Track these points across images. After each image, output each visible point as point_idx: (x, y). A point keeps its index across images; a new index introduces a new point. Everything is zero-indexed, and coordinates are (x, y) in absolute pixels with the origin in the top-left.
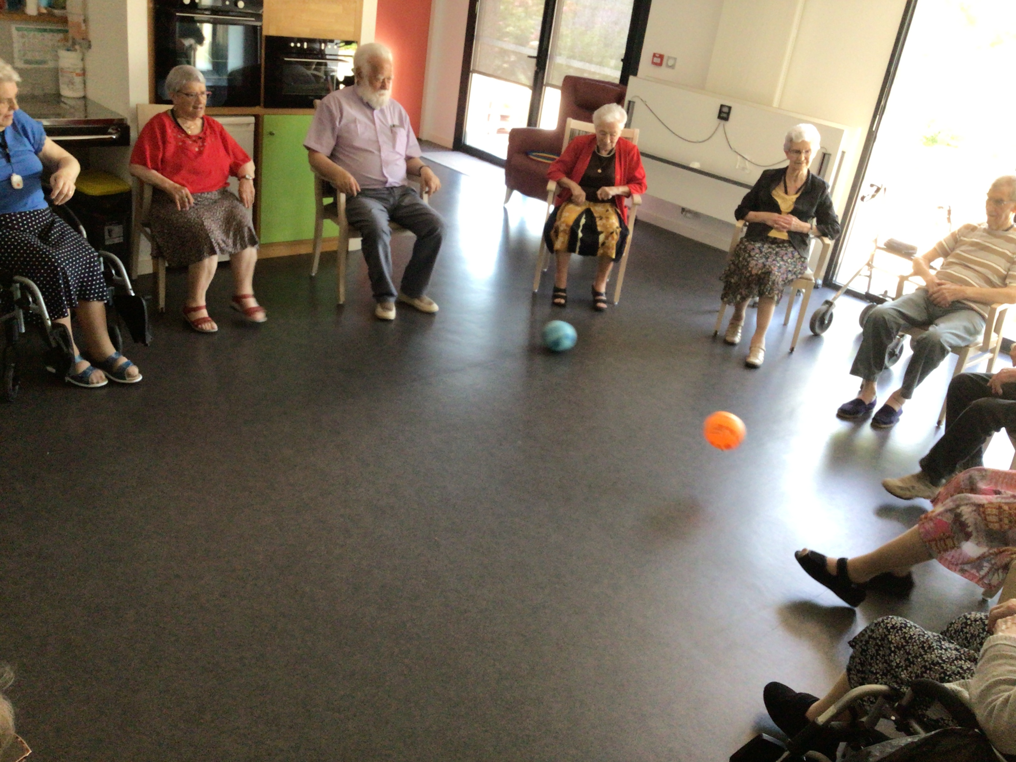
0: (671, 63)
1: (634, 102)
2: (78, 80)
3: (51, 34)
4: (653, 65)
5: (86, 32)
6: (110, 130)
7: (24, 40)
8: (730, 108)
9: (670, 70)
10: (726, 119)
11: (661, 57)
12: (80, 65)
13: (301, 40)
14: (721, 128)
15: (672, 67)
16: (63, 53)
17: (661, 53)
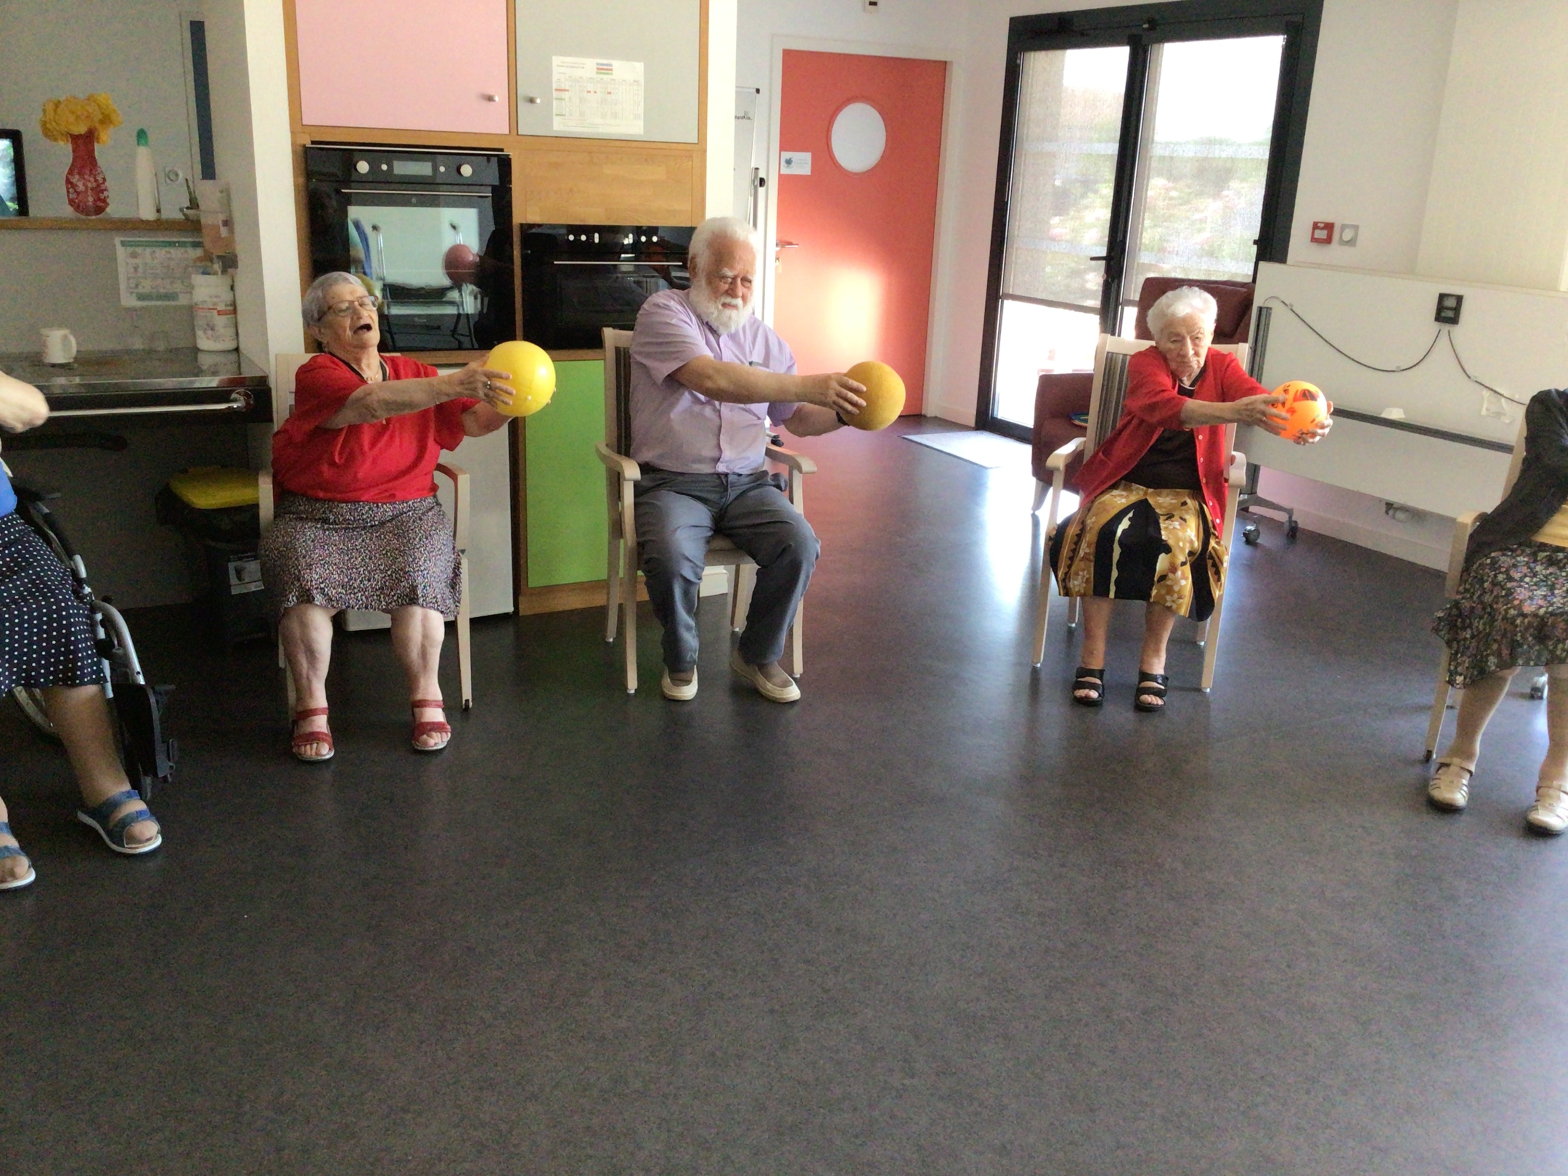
0: (1347, 235)
1: (1269, 309)
2: (221, 322)
3: (183, 250)
4: (1314, 245)
5: (230, 242)
6: (234, 396)
7: (135, 261)
8: (1459, 299)
9: (1346, 248)
10: (1454, 321)
11: (1329, 227)
12: (227, 296)
13: (589, 230)
14: (1444, 341)
15: (1351, 243)
16: (199, 279)
17: (1329, 220)
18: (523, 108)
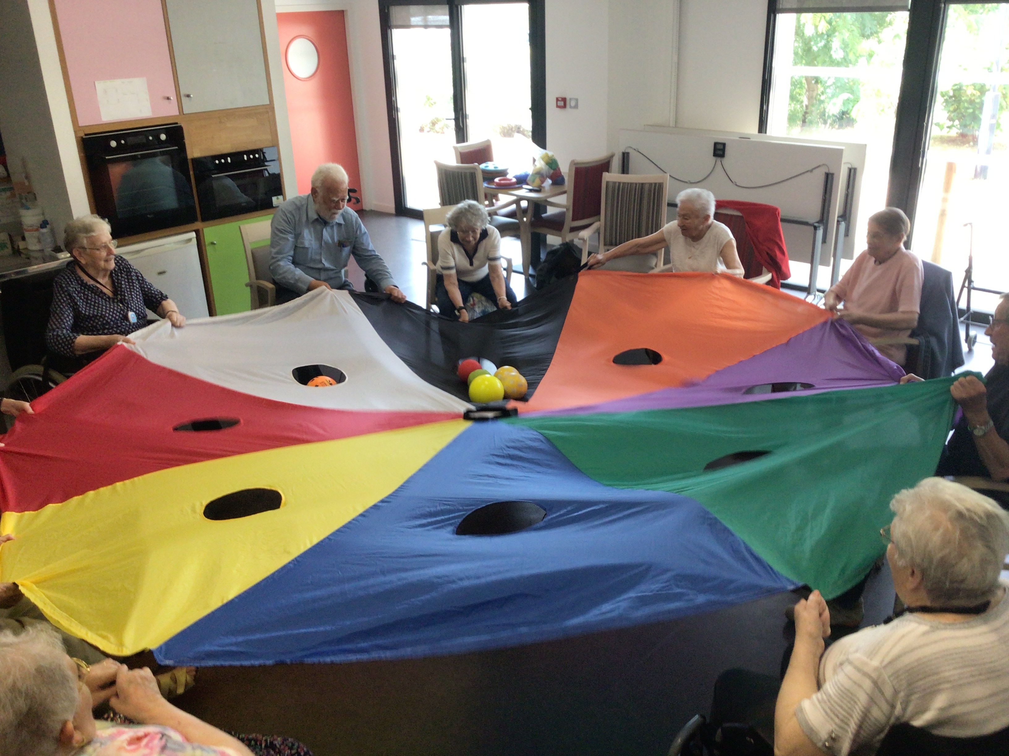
0: (573, 104)
4: (558, 109)
5: (30, 187)
9: (574, 110)
11: (564, 100)
13: (224, 156)
14: (719, 166)
15: (576, 107)
17: (564, 96)
18: (184, 100)
